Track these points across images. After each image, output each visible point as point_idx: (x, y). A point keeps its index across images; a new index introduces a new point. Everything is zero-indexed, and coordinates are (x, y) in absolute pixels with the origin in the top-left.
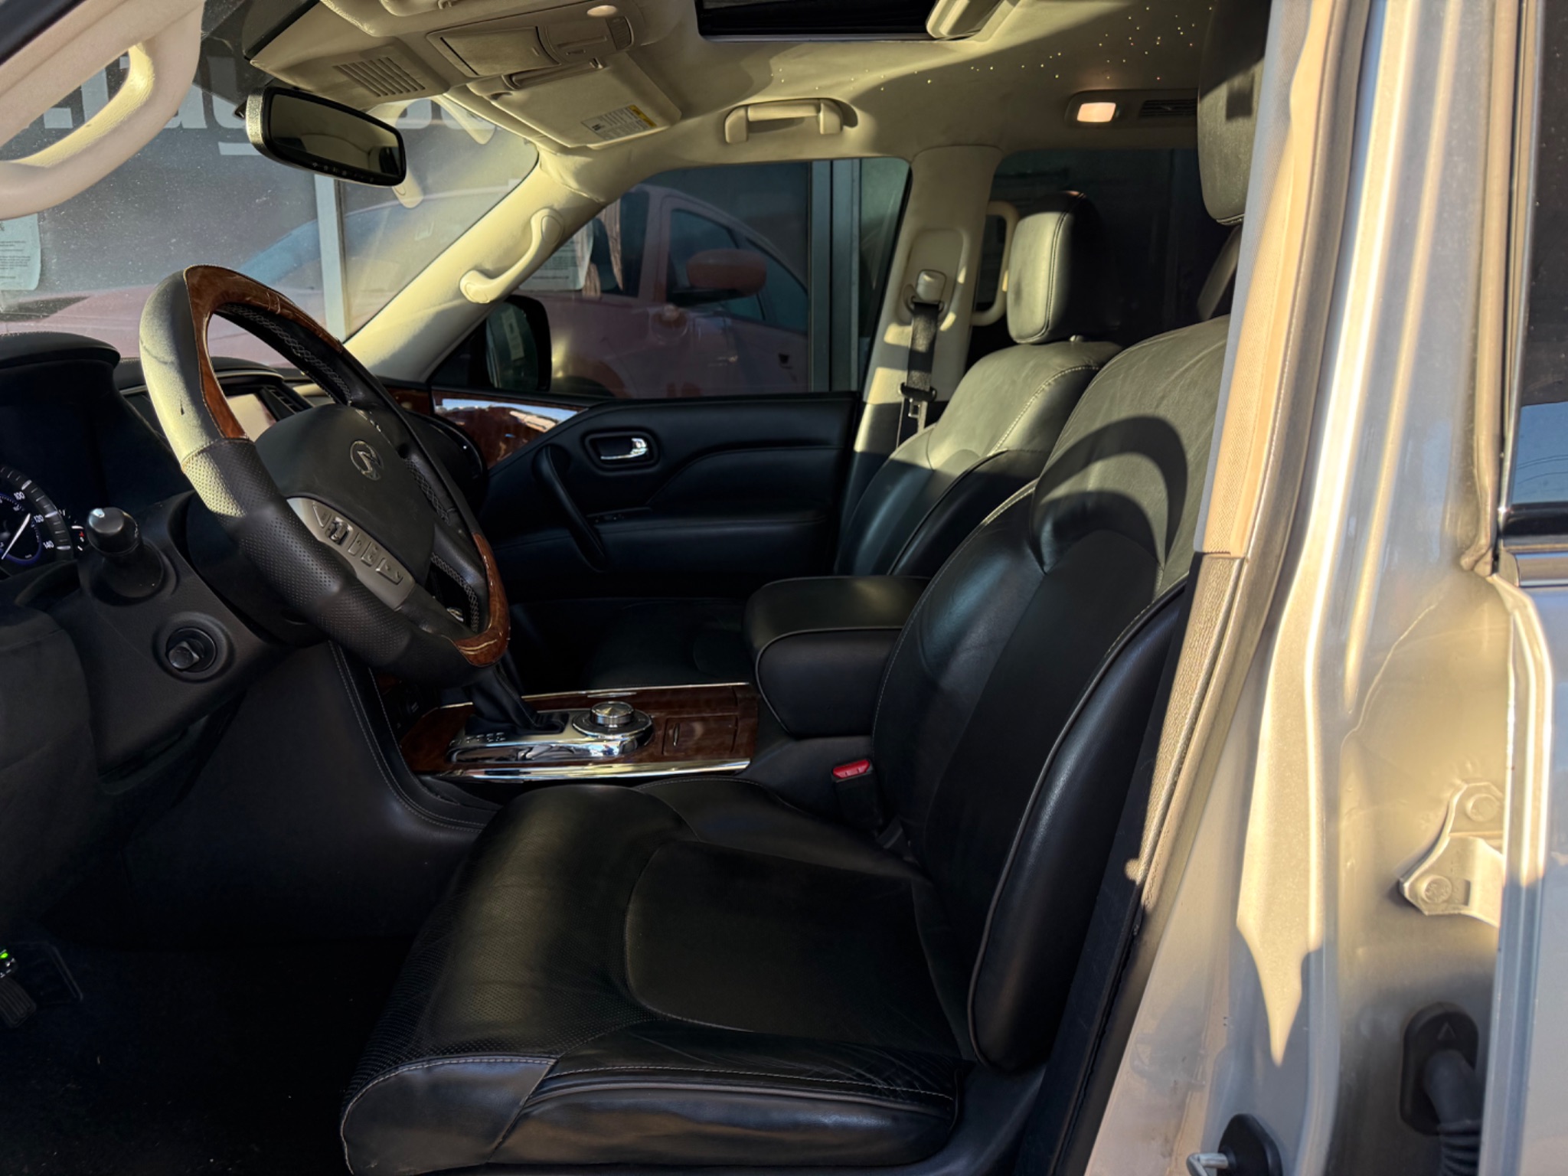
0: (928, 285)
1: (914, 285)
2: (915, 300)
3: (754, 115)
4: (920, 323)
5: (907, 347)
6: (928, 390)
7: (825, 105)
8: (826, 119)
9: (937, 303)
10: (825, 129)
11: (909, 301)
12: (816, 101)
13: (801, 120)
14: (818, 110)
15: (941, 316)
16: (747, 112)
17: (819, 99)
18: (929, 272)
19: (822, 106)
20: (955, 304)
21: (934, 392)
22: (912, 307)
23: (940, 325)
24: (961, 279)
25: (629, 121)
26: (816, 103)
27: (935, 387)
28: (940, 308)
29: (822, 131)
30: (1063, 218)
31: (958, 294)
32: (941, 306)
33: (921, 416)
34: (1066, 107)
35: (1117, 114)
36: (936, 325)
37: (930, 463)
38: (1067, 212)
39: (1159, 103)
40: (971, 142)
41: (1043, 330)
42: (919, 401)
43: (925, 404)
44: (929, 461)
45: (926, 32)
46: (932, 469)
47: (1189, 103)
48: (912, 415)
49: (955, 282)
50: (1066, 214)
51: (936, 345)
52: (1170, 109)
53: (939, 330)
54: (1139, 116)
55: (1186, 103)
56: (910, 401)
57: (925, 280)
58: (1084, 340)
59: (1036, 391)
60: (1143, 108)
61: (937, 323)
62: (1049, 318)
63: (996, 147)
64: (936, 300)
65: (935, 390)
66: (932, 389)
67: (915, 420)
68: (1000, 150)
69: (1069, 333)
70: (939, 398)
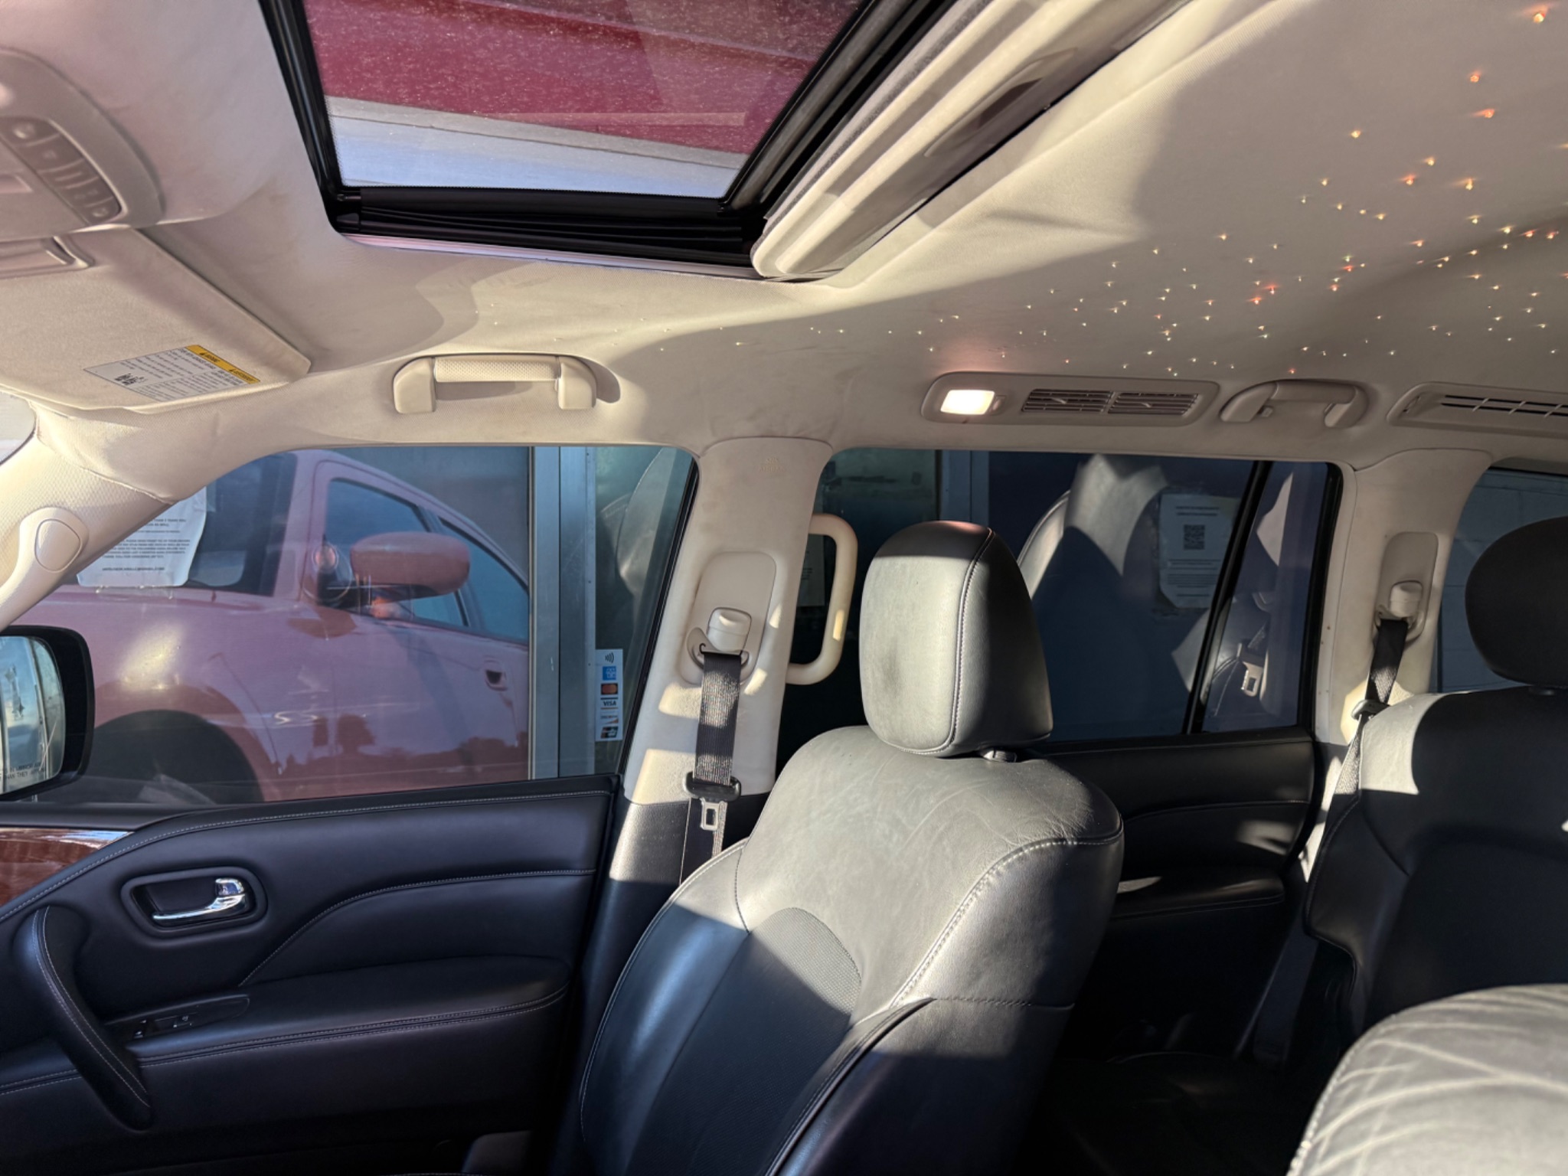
0: (727, 631)
1: (705, 632)
2: (704, 649)
3: (444, 373)
4: (715, 684)
5: (695, 720)
7: (567, 365)
8: (568, 389)
9: (738, 654)
10: (567, 403)
11: (697, 652)
12: (553, 359)
13: (527, 385)
14: (557, 374)
15: (744, 672)
16: (432, 367)
17: (557, 356)
18: (726, 611)
19: (563, 367)
20: (765, 655)
21: (737, 786)
22: (701, 659)
23: (745, 685)
24: (774, 622)
25: (197, 372)
26: (554, 362)
27: (738, 777)
28: (743, 662)
29: (562, 405)
30: (972, 570)
31: (768, 643)
32: (744, 657)
33: (718, 828)
34: (927, 392)
35: (995, 406)
36: (738, 687)
37: (741, 917)
38: (977, 560)
39: (1051, 393)
40: (790, 434)
41: (944, 742)
42: (714, 801)
43: (724, 805)
44: (740, 913)
45: (750, 265)
46: (747, 931)
47: (1090, 396)
48: (704, 826)
49: (765, 626)
50: (975, 564)
51: (739, 715)
52: (1063, 402)
53: (741, 694)
54: (1022, 410)
55: (1085, 395)
56: (700, 802)
57: (720, 622)
58: (1009, 760)
59: (974, 884)
60: (1029, 399)
61: (739, 682)
62: (955, 725)
63: (825, 442)
64: (736, 651)
65: (738, 782)
66: (734, 781)
67: (710, 834)
68: (830, 445)
69: (984, 747)
70: (744, 793)
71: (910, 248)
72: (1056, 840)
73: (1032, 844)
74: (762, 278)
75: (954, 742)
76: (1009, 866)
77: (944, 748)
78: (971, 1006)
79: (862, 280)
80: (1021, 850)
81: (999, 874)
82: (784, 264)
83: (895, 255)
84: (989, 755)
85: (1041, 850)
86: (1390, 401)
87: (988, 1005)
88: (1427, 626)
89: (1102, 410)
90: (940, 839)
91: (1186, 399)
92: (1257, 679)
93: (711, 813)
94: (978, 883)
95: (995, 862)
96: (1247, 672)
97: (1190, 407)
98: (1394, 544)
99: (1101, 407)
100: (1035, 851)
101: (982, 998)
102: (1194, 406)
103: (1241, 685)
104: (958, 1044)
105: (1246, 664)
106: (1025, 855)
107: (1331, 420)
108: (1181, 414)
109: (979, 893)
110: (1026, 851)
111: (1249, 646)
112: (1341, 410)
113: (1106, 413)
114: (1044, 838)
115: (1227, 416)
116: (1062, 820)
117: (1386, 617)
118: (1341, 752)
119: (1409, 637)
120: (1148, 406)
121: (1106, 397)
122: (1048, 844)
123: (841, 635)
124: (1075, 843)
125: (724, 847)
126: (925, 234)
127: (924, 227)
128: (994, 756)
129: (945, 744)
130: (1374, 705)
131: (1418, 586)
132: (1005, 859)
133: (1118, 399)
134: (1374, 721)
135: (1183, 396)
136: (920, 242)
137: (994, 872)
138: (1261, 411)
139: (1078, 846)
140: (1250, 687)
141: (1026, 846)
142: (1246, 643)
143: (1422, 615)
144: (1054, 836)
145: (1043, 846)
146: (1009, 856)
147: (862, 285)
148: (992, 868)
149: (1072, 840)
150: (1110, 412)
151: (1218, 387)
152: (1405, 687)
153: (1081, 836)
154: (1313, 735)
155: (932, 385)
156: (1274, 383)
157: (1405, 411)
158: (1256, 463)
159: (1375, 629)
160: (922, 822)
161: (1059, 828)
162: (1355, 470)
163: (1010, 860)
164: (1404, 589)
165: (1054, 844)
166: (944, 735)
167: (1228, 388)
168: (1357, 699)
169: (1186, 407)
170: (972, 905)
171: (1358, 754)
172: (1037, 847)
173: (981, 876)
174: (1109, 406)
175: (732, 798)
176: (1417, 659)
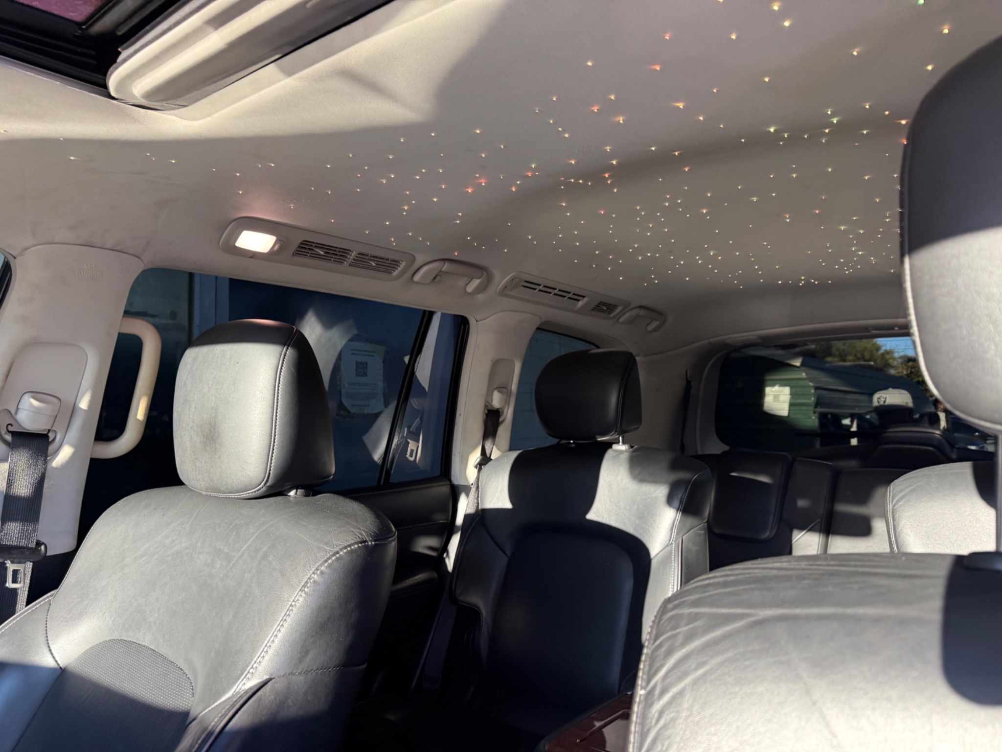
0: (34, 411)
1: (13, 412)
2: (11, 428)
4: (22, 459)
6: (33, 545)
9: (46, 433)
11: (5, 431)
15: (51, 448)
18: (36, 394)
20: (73, 433)
21: (43, 547)
22: (9, 438)
23: (53, 459)
27: (42, 540)
28: (50, 440)
30: (286, 353)
31: (77, 423)
32: (51, 436)
33: (22, 587)
34: (226, 229)
35: (276, 248)
36: (45, 462)
37: (54, 657)
38: (289, 346)
39: (314, 245)
40: (108, 246)
41: (260, 484)
42: (20, 563)
43: (29, 565)
44: (52, 654)
45: (105, 86)
46: (61, 668)
47: (339, 251)
48: (9, 584)
49: (74, 408)
50: (288, 348)
51: (46, 485)
52: (322, 253)
53: (49, 467)
54: (293, 254)
55: (335, 250)
56: (6, 564)
57: (31, 404)
58: (307, 495)
59: (302, 584)
60: (300, 247)
61: (46, 457)
62: (270, 470)
63: (138, 257)
64: (45, 430)
65: (43, 543)
66: (39, 544)
67: (15, 591)
68: (142, 260)
69: (288, 487)
70: (48, 554)
71: (262, 92)
72: (361, 543)
73: (345, 548)
74: (113, 98)
75: (268, 484)
76: (330, 566)
77: (260, 489)
78: (302, 678)
79: (209, 115)
80: (337, 553)
81: (322, 573)
82: (140, 88)
83: (246, 97)
84: (292, 493)
85: (352, 550)
86: (501, 280)
87: (314, 674)
88: (508, 414)
89: (345, 263)
90: (265, 556)
91: (395, 263)
92: (416, 450)
93: (15, 572)
94: (307, 582)
95: (318, 564)
96: (410, 445)
97: (397, 269)
98: (496, 365)
99: (345, 260)
100: (348, 552)
101: (309, 669)
102: (399, 269)
103: (406, 454)
104: (293, 710)
105: (409, 440)
106: (341, 555)
107: (470, 289)
108: (391, 273)
109: (306, 589)
110: (341, 553)
111: (411, 429)
112: (476, 282)
113: (348, 265)
114: (353, 542)
115: (417, 278)
116: (362, 528)
117: (490, 408)
118: (467, 489)
119: (501, 419)
120: (374, 264)
121: (348, 254)
122: (356, 546)
123: (144, 417)
124: (373, 543)
125: (28, 603)
126: (280, 81)
127: (280, 75)
128: (296, 494)
129: (261, 486)
130: (485, 459)
131: (505, 390)
132: (326, 561)
133: (356, 257)
134: (485, 469)
135: (394, 261)
136: (273, 87)
137: (318, 572)
138: (435, 278)
139: (375, 544)
140: (411, 455)
141: (341, 550)
142: (409, 427)
143: (507, 407)
144: (359, 540)
145: (352, 547)
146: (329, 558)
147: (209, 119)
148: (317, 569)
149: (371, 541)
150: (350, 265)
151: (414, 258)
152: (498, 449)
153: (376, 538)
154: (450, 480)
155: (230, 225)
156: (444, 260)
157: (506, 287)
158: (425, 311)
159: (485, 416)
160: (245, 547)
161: (362, 534)
162: (477, 321)
163: (330, 561)
164: (499, 392)
165: (360, 545)
166: (260, 479)
167: (420, 259)
168: (475, 456)
169: (395, 268)
170: (301, 599)
171: (478, 487)
172: (349, 549)
173: (307, 577)
174: (350, 261)
175: (37, 558)
176: (504, 432)
